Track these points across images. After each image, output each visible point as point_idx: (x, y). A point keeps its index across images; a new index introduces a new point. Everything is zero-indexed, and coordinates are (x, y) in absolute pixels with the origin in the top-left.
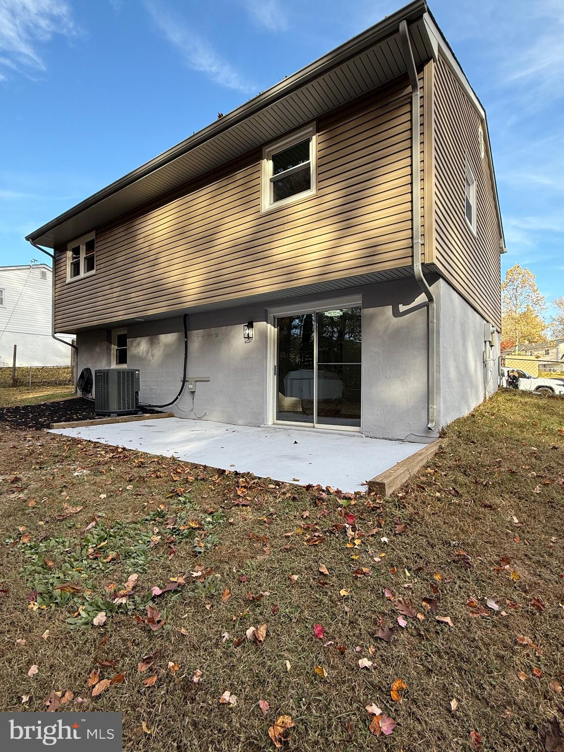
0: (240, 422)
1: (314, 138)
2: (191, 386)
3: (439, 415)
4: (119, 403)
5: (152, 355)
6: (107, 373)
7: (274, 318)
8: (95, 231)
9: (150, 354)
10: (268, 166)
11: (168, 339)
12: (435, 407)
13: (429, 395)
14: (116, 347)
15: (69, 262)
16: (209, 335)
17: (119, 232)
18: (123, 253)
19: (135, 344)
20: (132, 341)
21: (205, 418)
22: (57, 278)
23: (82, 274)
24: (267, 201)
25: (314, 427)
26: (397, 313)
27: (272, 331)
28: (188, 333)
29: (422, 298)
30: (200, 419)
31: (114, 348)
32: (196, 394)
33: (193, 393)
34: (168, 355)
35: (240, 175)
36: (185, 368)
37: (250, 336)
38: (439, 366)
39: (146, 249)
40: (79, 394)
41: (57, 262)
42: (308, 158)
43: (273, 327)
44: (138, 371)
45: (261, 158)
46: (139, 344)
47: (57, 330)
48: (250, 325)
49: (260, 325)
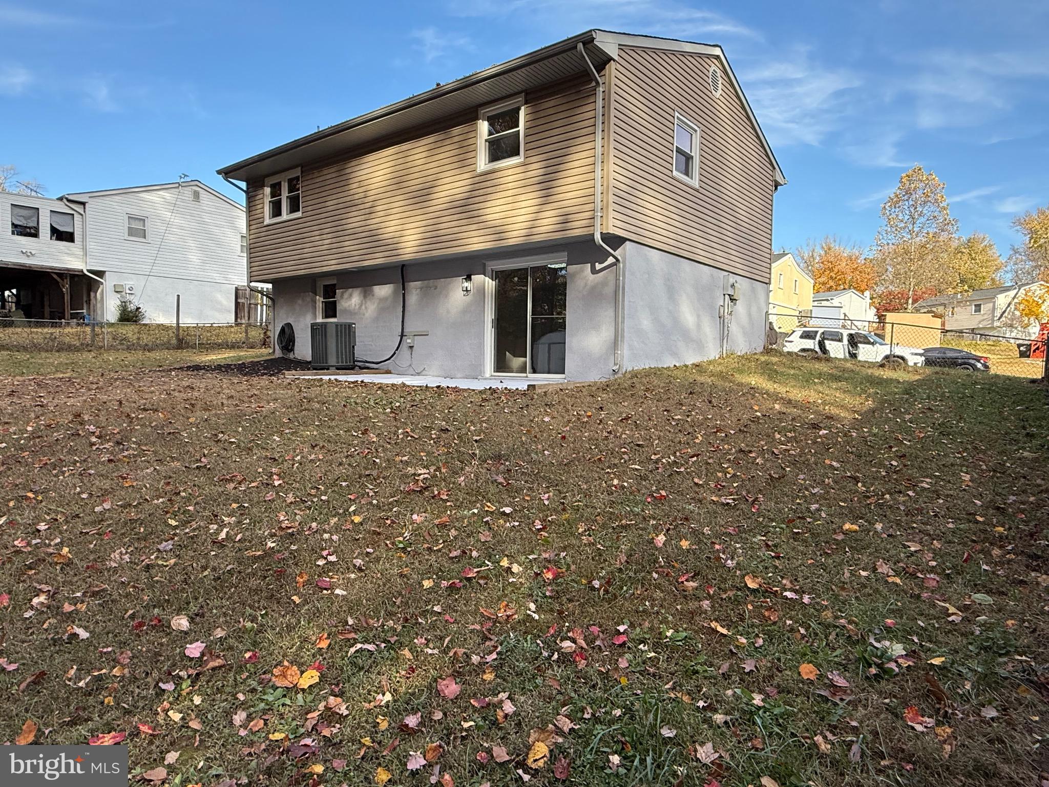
0: (459, 375)
1: (523, 108)
2: (409, 341)
3: (622, 359)
4: (338, 358)
5: (366, 308)
6: (325, 326)
7: (492, 271)
8: (300, 168)
9: (363, 307)
10: (483, 127)
11: (383, 291)
12: (619, 352)
13: (615, 343)
14: (322, 299)
15: (268, 199)
16: (428, 287)
17: (329, 173)
18: (334, 197)
19: (346, 295)
20: (342, 294)
21: (424, 373)
22: (252, 218)
23: (285, 216)
24: (482, 162)
25: (527, 377)
26: (594, 271)
27: (490, 284)
28: (406, 284)
29: (611, 260)
30: (418, 374)
31: (319, 300)
32: (414, 349)
33: (411, 347)
34: (383, 310)
35: (456, 130)
36: (403, 322)
37: (469, 289)
38: (623, 318)
39: (362, 195)
40: (278, 353)
41: (251, 199)
42: (517, 126)
43: (490, 281)
44: (354, 324)
45: (476, 118)
46: (351, 295)
47: (253, 279)
48: (469, 278)
49: (478, 278)
